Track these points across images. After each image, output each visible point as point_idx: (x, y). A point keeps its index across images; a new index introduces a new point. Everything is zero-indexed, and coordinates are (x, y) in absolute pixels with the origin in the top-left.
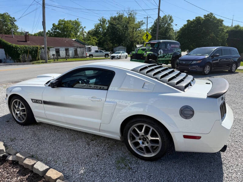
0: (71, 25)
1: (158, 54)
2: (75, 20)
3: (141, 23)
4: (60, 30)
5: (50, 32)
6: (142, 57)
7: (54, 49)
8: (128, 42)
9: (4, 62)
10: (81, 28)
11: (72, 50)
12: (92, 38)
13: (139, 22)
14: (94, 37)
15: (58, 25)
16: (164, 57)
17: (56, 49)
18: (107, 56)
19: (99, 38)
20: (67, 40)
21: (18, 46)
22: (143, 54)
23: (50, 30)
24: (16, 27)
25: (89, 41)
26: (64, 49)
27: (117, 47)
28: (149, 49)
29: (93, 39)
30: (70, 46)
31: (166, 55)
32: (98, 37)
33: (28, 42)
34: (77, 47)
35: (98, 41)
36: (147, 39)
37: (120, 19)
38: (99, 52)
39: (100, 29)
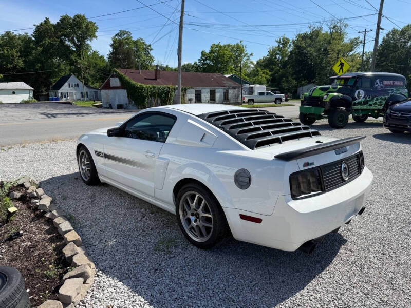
0: (228, 53)
1: (354, 99)
2: (237, 44)
3: (355, 43)
4: (212, 60)
5: (197, 64)
6: (319, 103)
7: (193, 91)
8: (327, 76)
9: (125, 109)
10: (245, 56)
11: (220, 92)
12: (261, 73)
13: (353, 41)
14: (265, 71)
15: (210, 53)
16: (365, 103)
17: (196, 91)
18: (278, 102)
19: (273, 72)
20: (215, 77)
21: (144, 86)
22: (322, 97)
23: (197, 61)
24: (151, 58)
25: (256, 78)
26: (209, 90)
27: (304, 85)
28: (336, 88)
29: (264, 73)
30: (218, 86)
31: (370, 101)
32: (271, 70)
33: (158, 80)
34: (229, 87)
35: (271, 76)
36: (341, 70)
37: (314, 37)
38: (265, 94)
39: (278, 56)
